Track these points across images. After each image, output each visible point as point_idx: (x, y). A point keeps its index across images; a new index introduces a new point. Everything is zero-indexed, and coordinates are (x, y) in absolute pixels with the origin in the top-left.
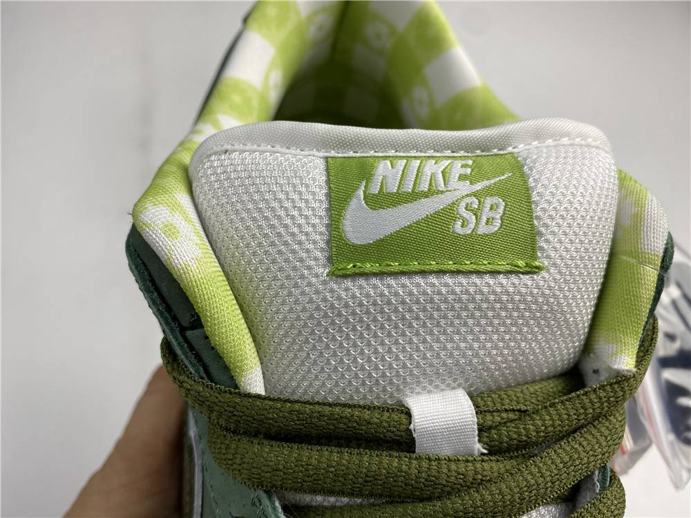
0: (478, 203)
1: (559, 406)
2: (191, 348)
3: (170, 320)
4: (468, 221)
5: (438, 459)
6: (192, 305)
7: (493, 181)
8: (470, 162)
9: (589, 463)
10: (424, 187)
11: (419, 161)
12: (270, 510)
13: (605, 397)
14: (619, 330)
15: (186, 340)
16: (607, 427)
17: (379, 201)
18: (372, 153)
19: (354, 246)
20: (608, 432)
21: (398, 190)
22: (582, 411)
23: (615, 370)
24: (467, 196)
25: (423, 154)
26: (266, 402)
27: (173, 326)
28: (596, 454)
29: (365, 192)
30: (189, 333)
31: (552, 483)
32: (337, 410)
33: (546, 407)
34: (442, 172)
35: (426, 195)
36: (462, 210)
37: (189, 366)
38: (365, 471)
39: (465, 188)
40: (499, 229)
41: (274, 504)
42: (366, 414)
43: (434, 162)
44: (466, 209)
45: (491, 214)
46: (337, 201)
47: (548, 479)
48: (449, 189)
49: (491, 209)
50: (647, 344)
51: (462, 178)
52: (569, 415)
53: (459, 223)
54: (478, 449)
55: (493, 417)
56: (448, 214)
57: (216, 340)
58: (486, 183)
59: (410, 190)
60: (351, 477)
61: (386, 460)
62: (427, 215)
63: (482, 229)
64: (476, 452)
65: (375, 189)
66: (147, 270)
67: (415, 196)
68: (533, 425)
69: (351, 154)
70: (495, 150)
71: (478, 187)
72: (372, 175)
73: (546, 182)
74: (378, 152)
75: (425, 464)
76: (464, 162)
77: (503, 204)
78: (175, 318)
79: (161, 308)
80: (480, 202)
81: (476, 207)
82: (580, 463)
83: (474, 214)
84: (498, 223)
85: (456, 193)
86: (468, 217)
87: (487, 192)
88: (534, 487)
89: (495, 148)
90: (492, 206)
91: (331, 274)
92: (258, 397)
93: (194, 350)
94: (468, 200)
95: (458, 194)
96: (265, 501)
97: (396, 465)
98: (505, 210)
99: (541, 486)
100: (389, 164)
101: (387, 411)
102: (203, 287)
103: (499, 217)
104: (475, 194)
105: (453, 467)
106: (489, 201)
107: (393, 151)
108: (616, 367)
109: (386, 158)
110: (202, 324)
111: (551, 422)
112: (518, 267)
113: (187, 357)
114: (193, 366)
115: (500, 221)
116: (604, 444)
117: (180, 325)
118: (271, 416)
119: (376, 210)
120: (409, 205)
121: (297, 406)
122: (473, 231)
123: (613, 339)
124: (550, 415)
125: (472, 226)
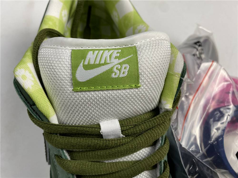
0: (120, 67)
1: (147, 123)
2: (34, 111)
3: (27, 103)
4: (116, 73)
5: (109, 140)
6: (32, 99)
7: (126, 58)
8: (120, 51)
9: (157, 136)
10: (103, 62)
11: (103, 51)
12: (62, 154)
13: (161, 119)
14: (167, 97)
15: (32, 109)
16: (163, 125)
17: (88, 67)
18: (87, 48)
19: (80, 82)
20: (163, 127)
21: (94, 63)
22: (154, 124)
23: (166, 109)
24: (117, 64)
25: (105, 48)
26: (58, 126)
27: (28, 105)
28: (159, 133)
29: (83, 64)
30: (33, 107)
31: (145, 142)
32: (79, 128)
33: (143, 123)
34: (110, 56)
35: (103, 65)
36: (115, 69)
37: (34, 116)
38: (87, 144)
39: (117, 61)
40: (127, 75)
41: (63, 152)
42: (88, 129)
43: (108, 51)
44: (116, 69)
45: (124, 70)
46: (74, 68)
47: (143, 141)
48: (111, 62)
49: (125, 69)
50: (176, 101)
51: (116, 58)
52: (150, 125)
53: (114, 74)
54: (122, 136)
55: (127, 127)
56: (110, 71)
57: (40, 109)
58: (124, 59)
59: (98, 63)
60: (83, 145)
61: (94, 141)
62: (103, 72)
63: (121, 76)
64: (121, 137)
65: (86, 63)
66: (19, 88)
67: (100, 65)
68: (138, 129)
69: (81, 48)
70: (130, 45)
71: (121, 61)
72: (86, 57)
73: (145, 57)
74: (89, 48)
75: (105, 142)
76: (118, 51)
77: (129, 66)
78: (28, 103)
79: (24, 100)
80: (121, 67)
81: (120, 68)
82: (154, 136)
83: (119, 71)
84: (127, 73)
85: (113, 64)
86: (117, 72)
87: (124, 63)
88: (139, 144)
89: (129, 45)
90: (125, 67)
91: (73, 90)
92: (55, 125)
93: (35, 111)
94: (117, 66)
95: (114, 64)
96: (61, 151)
97: (96, 142)
98: (129, 68)
99: (141, 143)
100: (92, 53)
101: (94, 128)
102: (34, 94)
103: (127, 71)
104: (120, 64)
105: (113, 142)
106: (124, 66)
107: (94, 47)
108: (166, 108)
109: (91, 50)
110: (35, 104)
111: (144, 128)
112: (132, 87)
113: (33, 113)
114: (35, 116)
115: (127, 72)
116: (162, 130)
117: (30, 104)
118: (59, 130)
119: (87, 70)
120: (98, 68)
121: (67, 127)
122: (118, 76)
123: (165, 99)
124: (144, 126)
125: (118, 75)
